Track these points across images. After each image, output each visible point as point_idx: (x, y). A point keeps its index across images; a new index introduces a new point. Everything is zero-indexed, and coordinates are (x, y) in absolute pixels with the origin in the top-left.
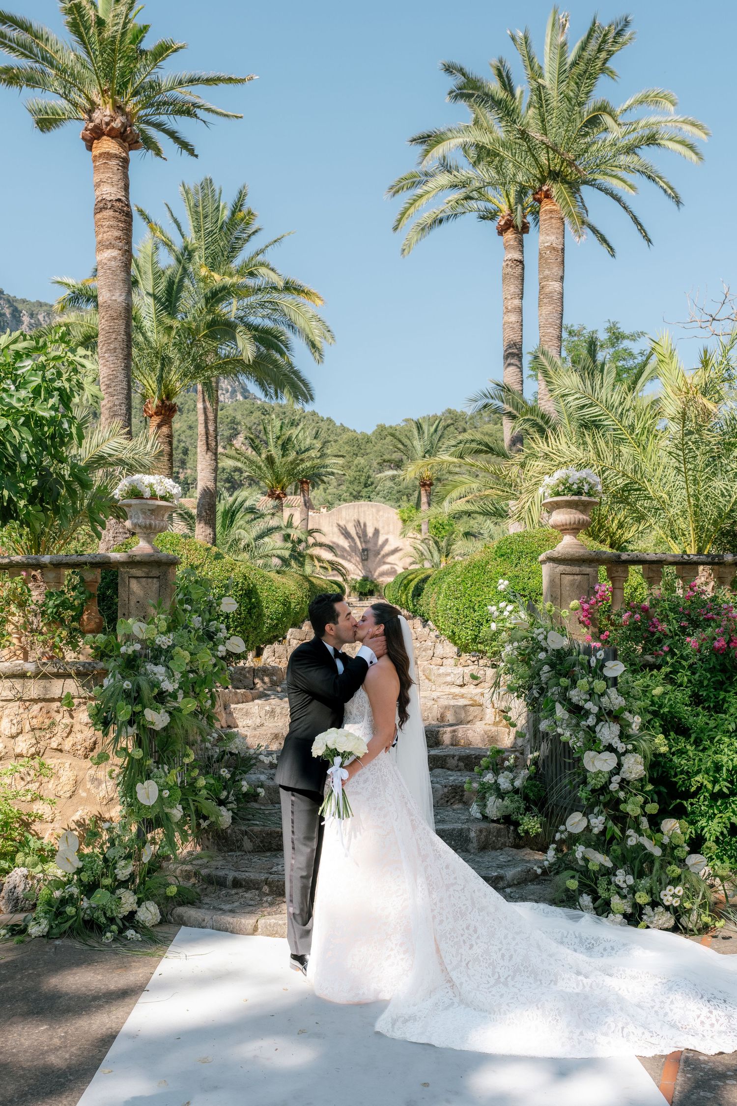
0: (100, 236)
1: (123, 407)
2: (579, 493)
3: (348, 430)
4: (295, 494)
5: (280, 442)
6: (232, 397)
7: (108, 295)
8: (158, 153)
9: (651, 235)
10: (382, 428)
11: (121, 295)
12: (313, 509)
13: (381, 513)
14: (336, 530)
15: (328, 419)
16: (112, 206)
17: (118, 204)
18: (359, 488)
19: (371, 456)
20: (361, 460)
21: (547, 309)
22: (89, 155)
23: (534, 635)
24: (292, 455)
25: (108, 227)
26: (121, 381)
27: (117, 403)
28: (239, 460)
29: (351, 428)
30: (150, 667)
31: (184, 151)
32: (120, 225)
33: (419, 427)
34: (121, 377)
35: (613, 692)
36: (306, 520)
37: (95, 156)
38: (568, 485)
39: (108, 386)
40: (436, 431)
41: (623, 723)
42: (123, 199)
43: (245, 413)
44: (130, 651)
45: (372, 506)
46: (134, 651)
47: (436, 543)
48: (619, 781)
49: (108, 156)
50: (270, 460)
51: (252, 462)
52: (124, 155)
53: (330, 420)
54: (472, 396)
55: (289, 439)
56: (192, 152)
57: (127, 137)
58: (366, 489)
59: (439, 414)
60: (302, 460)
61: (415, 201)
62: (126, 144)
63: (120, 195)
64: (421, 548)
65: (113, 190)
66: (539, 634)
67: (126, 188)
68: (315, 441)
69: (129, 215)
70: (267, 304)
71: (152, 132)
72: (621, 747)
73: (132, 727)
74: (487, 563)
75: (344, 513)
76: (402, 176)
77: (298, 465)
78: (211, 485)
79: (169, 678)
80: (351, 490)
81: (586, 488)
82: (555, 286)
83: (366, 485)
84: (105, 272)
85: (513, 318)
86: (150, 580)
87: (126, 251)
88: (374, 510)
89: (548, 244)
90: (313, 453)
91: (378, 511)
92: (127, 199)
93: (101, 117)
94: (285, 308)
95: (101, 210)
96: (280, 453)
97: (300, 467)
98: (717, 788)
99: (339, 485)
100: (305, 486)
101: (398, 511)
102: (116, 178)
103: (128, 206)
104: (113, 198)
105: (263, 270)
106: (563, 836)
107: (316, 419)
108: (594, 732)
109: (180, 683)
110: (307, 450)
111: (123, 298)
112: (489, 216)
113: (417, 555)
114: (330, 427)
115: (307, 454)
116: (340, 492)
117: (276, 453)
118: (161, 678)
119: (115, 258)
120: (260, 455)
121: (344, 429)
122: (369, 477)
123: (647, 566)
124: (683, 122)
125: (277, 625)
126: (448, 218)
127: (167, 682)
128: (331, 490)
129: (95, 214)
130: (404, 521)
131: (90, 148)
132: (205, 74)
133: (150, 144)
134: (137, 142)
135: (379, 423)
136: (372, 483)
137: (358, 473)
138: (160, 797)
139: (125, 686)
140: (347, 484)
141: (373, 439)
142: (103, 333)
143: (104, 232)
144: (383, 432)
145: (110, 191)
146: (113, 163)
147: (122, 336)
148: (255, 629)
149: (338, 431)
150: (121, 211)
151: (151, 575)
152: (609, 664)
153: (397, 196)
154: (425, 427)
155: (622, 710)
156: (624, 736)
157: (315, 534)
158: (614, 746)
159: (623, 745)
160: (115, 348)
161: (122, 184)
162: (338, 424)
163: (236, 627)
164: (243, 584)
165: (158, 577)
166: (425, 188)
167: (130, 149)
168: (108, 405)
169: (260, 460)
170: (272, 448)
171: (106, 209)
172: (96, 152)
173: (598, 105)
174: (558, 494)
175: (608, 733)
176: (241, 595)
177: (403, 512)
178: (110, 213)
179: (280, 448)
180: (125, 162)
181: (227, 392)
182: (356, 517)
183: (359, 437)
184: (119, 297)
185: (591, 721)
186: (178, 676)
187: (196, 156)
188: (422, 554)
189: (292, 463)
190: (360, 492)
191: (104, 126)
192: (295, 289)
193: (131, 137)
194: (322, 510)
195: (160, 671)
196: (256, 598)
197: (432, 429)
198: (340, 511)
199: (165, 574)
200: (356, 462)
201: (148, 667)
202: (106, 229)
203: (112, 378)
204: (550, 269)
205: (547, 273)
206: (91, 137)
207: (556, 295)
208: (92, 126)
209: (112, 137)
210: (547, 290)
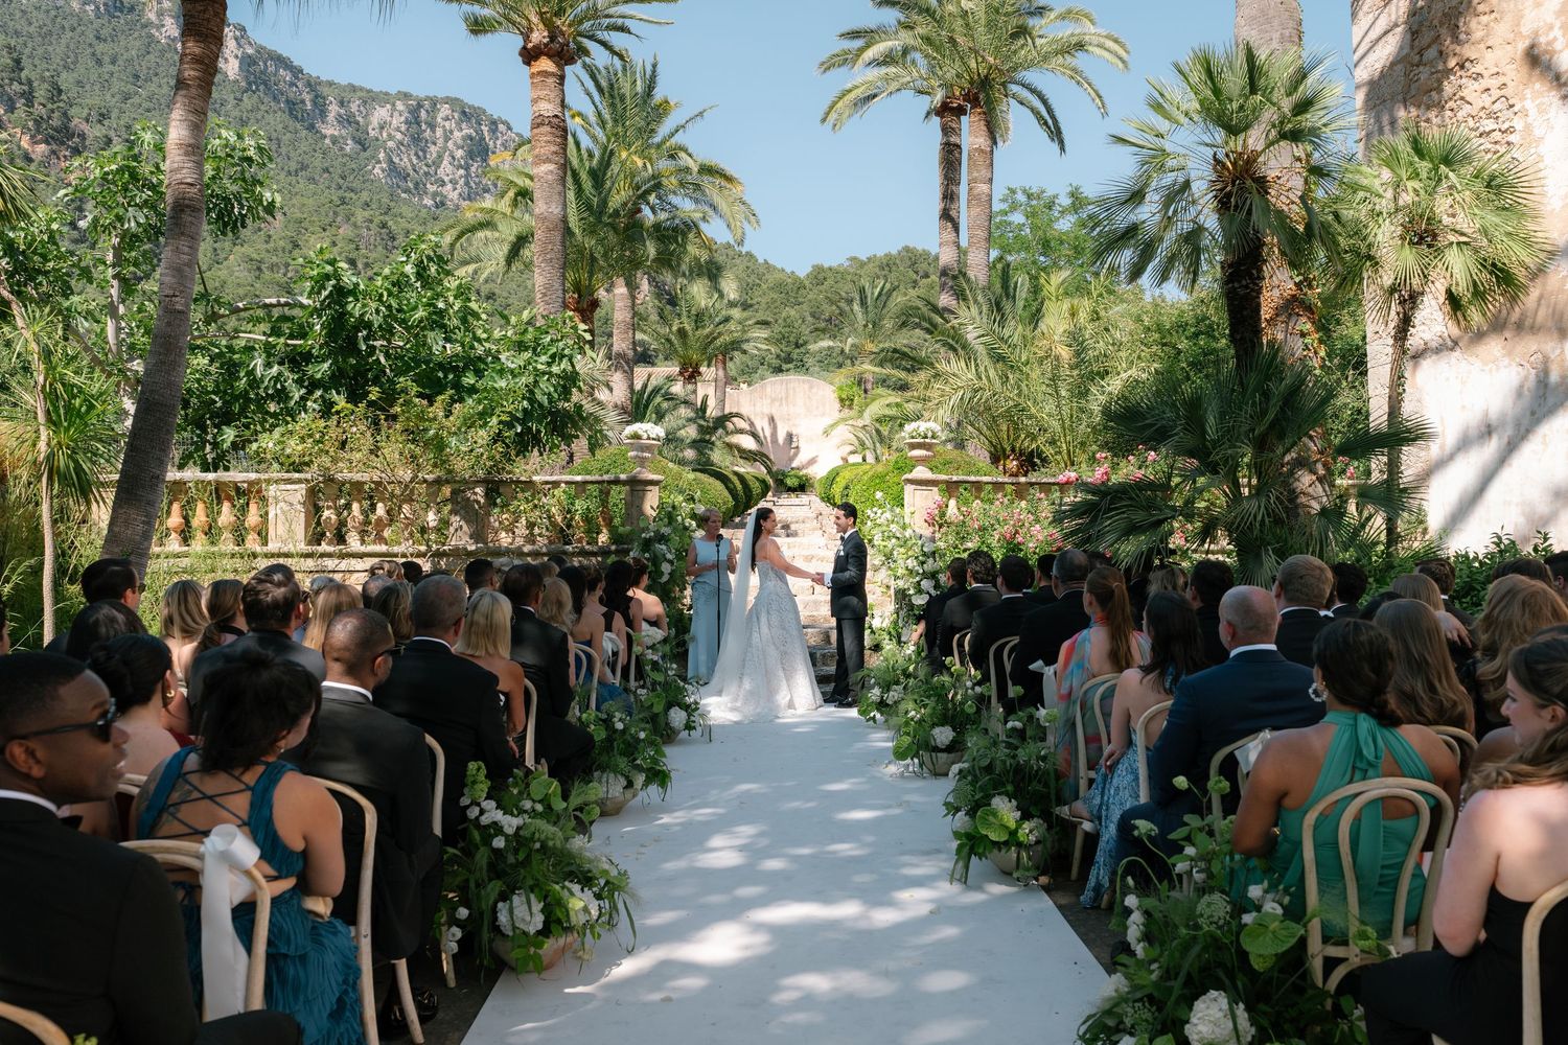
0: (539, 150)
2: (925, 437)
3: (775, 268)
5: (695, 313)
7: (544, 206)
10: (818, 269)
11: (557, 207)
12: (731, 384)
13: (814, 390)
15: (747, 254)
16: (549, 122)
17: (556, 120)
18: (788, 349)
19: (805, 306)
20: (791, 312)
21: (976, 211)
22: (527, 72)
24: (709, 327)
25: (546, 142)
29: (779, 267)
31: (614, 56)
32: (556, 140)
34: (557, 286)
36: (722, 402)
37: (533, 73)
39: (545, 295)
42: (560, 113)
45: (804, 381)
47: (878, 431)
49: (545, 73)
50: (682, 333)
52: (560, 71)
57: (564, 54)
58: (798, 351)
59: (894, 252)
60: (721, 335)
61: (844, 95)
62: (563, 61)
63: (557, 110)
64: (861, 436)
65: (551, 106)
67: (562, 104)
69: (564, 128)
71: (586, 42)
75: (769, 389)
76: (835, 52)
77: (715, 338)
80: (778, 351)
82: (984, 188)
83: (797, 346)
84: (540, 184)
86: (645, 492)
87: (561, 164)
88: (806, 386)
90: (732, 326)
92: (563, 113)
93: (540, 38)
94: (707, 190)
95: (539, 125)
96: (695, 325)
101: (835, 387)
102: (552, 95)
103: (563, 120)
104: (550, 114)
105: (682, 155)
107: (731, 253)
111: (559, 209)
113: (856, 443)
117: (689, 325)
119: (550, 171)
120: (670, 326)
122: (801, 334)
124: (1106, 37)
129: (532, 129)
130: (842, 400)
131: (528, 64)
133: (582, 52)
134: (573, 56)
137: (787, 329)
141: (807, 283)
143: (542, 147)
144: (819, 275)
145: (548, 108)
146: (551, 80)
150: (557, 126)
151: (646, 489)
153: (828, 73)
154: (868, 290)
157: (735, 420)
161: (558, 100)
162: (761, 261)
165: (651, 491)
167: (566, 65)
169: (671, 333)
170: (684, 319)
171: (544, 124)
172: (535, 69)
174: (913, 437)
177: (841, 389)
178: (548, 129)
179: (694, 320)
180: (562, 78)
182: (783, 394)
183: (789, 280)
188: (863, 443)
189: (707, 336)
190: (789, 354)
191: (542, 47)
192: (717, 173)
193: (567, 53)
194: (741, 385)
197: (876, 294)
198: (762, 388)
199: (655, 488)
200: (784, 314)
202: (545, 144)
203: (548, 287)
204: (978, 171)
205: (975, 174)
206: (529, 55)
207: (984, 198)
208: (530, 45)
209: (550, 57)
210: (976, 192)
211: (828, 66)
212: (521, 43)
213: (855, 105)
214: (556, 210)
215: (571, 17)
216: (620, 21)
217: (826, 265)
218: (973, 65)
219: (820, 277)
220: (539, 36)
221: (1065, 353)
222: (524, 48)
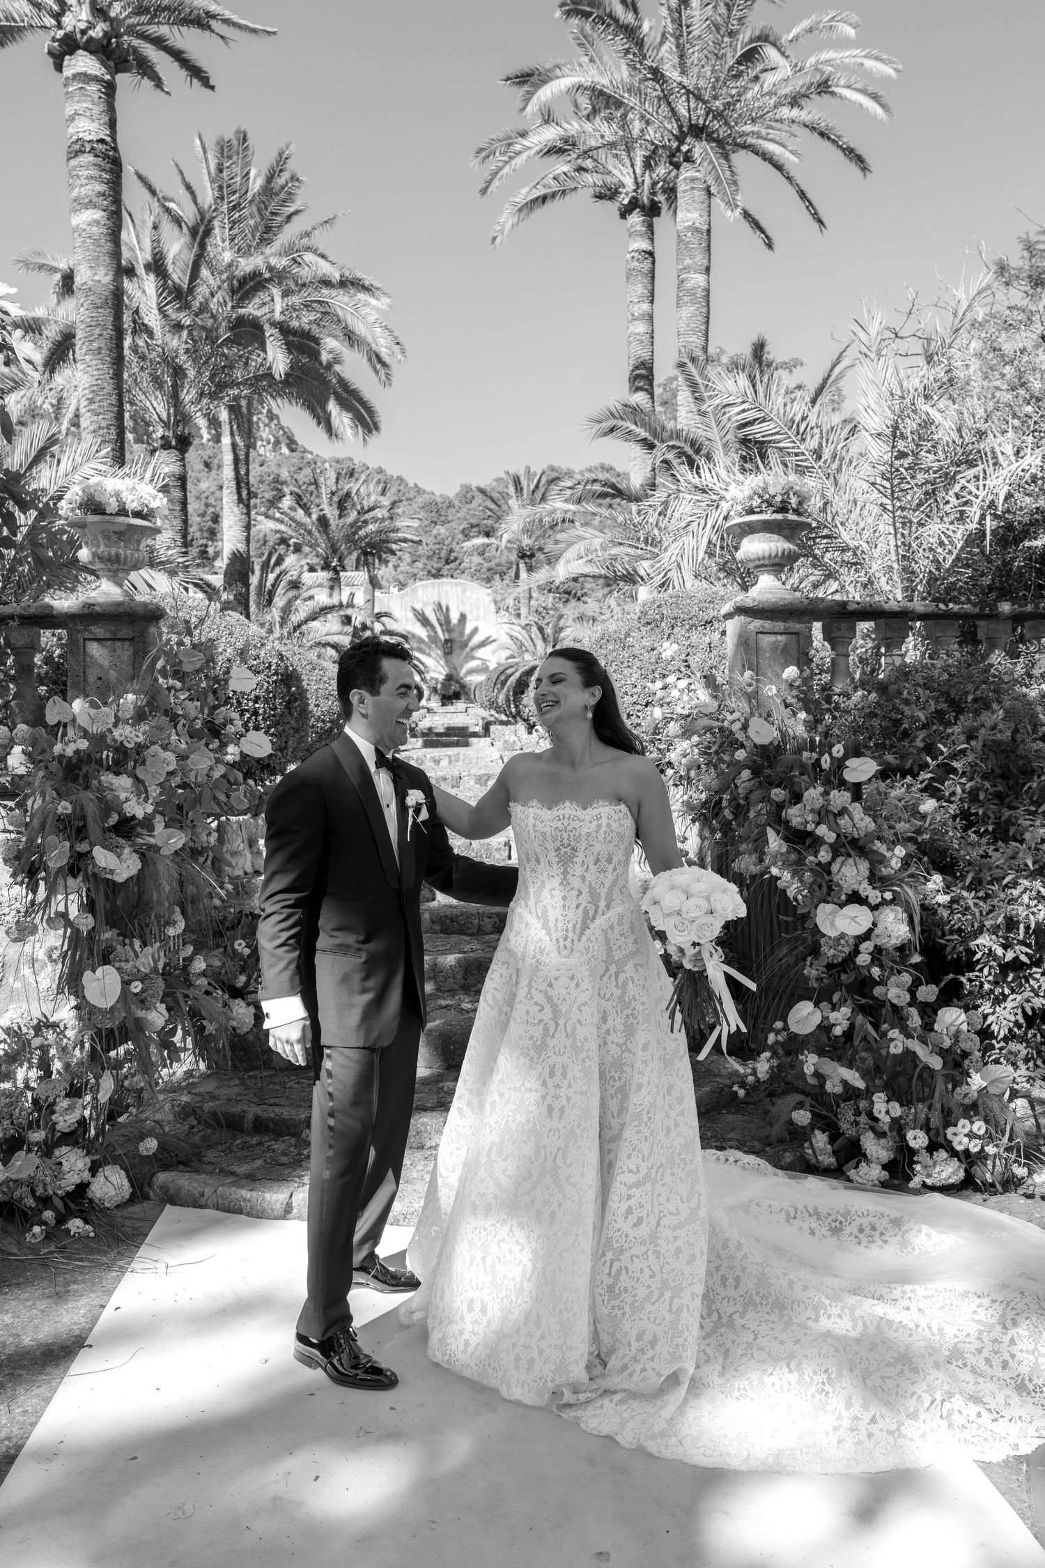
0: (76, 190)
1: (113, 430)
2: (783, 509)
3: (424, 492)
4: (357, 569)
5: (336, 499)
6: (274, 450)
7: (89, 273)
8: (159, 84)
9: (823, 215)
10: (467, 489)
11: (106, 274)
12: (380, 588)
13: (468, 594)
14: (410, 615)
15: (398, 478)
16: (92, 148)
17: (100, 146)
18: (440, 565)
19: (453, 524)
20: (442, 530)
22: (59, 78)
23: (726, 723)
24: (353, 515)
25: (87, 178)
26: (109, 394)
27: (104, 424)
28: (282, 522)
29: (428, 490)
30: (107, 778)
31: (195, 81)
32: (104, 175)
33: (517, 482)
34: (109, 388)
35: (857, 809)
36: (371, 601)
37: (67, 78)
38: (766, 497)
39: (91, 401)
40: (537, 486)
41: (876, 857)
42: (108, 139)
43: (293, 469)
44: (70, 751)
45: (456, 585)
46: (77, 752)
47: (541, 629)
48: (871, 949)
49: (85, 78)
50: (323, 522)
51: (300, 524)
52: (108, 77)
53: (401, 480)
54: (595, 415)
55: (348, 495)
56: (206, 82)
57: (113, 51)
58: (449, 566)
60: (366, 522)
62: (112, 64)
63: (104, 134)
64: (520, 637)
65: (93, 126)
66: (734, 721)
67: (112, 124)
68: (381, 498)
69: (116, 162)
70: (315, 305)
71: (150, 51)
72: (874, 896)
73: (75, 877)
74: (628, 635)
75: (420, 593)
77: (360, 528)
78: (241, 547)
79: (139, 795)
80: (429, 567)
81: (794, 501)
83: (448, 562)
84: (84, 242)
85: (641, 328)
86: (119, 644)
87: (113, 212)
88: (459, 589)
89: (690, 223)
90: (379, 513)
91: (464, 591)
92: (114, 140)
93: (73, 22)
94: (339, 310)
95: (77, 154)
96: (337, 512)
97: (362, 533)
98: (1010, 956)
99: (414, 562)
100: (370, 559)
101: (489, 591)
102: (97, 110)
103: (115, 149)
104: (94, 137)
106: (779, 1038)
108: (829, 873)
109: (157, 804)
110: (371, 509)
111: (109, 278)
112: (608, 194)
113: (515, 647)
114: (401, 488)
115: (372, 514)
116: (415, 571)
117: (331, 512)
118: (123, 796)
119: (97, 222)
120: (309, 515)
121: (419, 491)
122: (451, 551)
123: (882, 621)
125: (331, 729)
126: (554, 195)
127: (133, 802)
128: (404, 567)
130: (497, 603)
131: (59, 67)
133: (146, 69)
134: (128, 61)
135: (464, 482)
136: (456, 559)
137: (437, 547)
138: (125, 994)
139: (60, 810)
140: (424, 560)
141: (457, 503)
142: (83, 326)
143: (82, 185)
144: (467, 495)
145: (89, 128)
146: (93, 88)
147: (109, 332)
148: (297, 731)
149: (412, 494)
150: (105, 157)
151: (120, 635)
152: (852, 763)
154: (524, 482)
155: (871, 837)
156: (875, 879)
157: (384, 619)
158: (863, 894)
159: (877, 892)
160: (100, 348)
161: (105, 119)
162: (411, 484)
163: (269, 727)
164: (278, 665)
165: (132, 640)
166: (525, 143)
167: (118, 71)
168: (91, 428)
169: (310, 522)
170: (325, 506)
171: (84, 152)
172: (68, 72)
173: (757, 33)
174: (751, 511)
175: (852, 874)
176: (275, 682)
177: (495, 593)
178: (89, 158)
179: (335, 506)
180: (110, 90)
181: (269, 443)
182: (436, 599)
183: (439, 500)
184: (104, 276)
185: (824, 855)
186: (154, 792)
187: (212, 88)
188: (522, 644)
189: (352, 525)
190: (439, 570)
191: (79, 36)
192: (352, 283)
193: (118, 52)
194: (392, 589)
195: (122, 785)
196: (298, 688)
197: (532, 487)
198: (415, 591)
199: (143, 633)
200: (435, 532)
201: (102, 778)
202: (84, 181)
203: (96, 390)
204: (691, 257)
205: (688, 261)
206: (61, 51)
207: (700, 293)
208: (61, 35)
209: (91, 51)
210: (688, 285)
213: (520, 210)
217: (474, 485)
218: (683, 111)
219: (469, 496)
220: (77, 19)
222: (55, 41)
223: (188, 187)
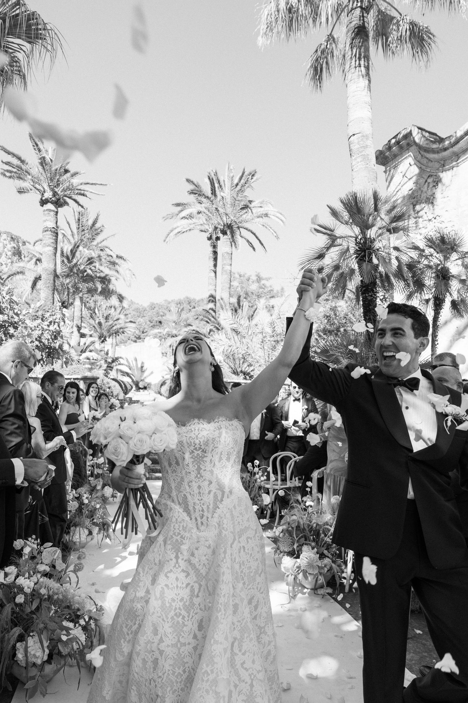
0: (46, 242)
8: (69, 207)
16: (50, 230)
17: (53, 230)
21: (225, 276)
24: (110, 322)
25: (49, 238)
32: (53, 237)
36: (114, 352)
37: (44, 210)
49: (49, 210)
50: (100, 324)
52: (56, 210)
57: (58, 203)
60: (115, 324)
62: (57, 206)
63: (54, 226)
67: (57, 223)
69: (57, 234)
71: (68, 200)
76: (168, 213)
77: (113, 326)
82: (228, 268)
84: (46, 256)
87: (55, 247)
92: (57, 227)
95: (46, 231)
96: (105, 321)
102: (53, 219)
103: (57, 230)
104: (51, 227)
105: (108, 250)
119: (51, 250)
129: (43, 232)
131: (42, 206)
132: (91, 182)
133: (66, 203)
134: (62, 204)
142: (44, 275)
143: (47, 240)
145: (51, 225)
146: (52, 213)
150: (54, 232)
153: (165, 222)
161: (55, 222)
167: (59, 207)
171: (48, 231)
172: (45, 208)
178: (50, 233)
179: (104, 318)
180: (57, 212)
191: (49, 199)
192: (120, 258)
193: (60, 203)
204: (227, 261)
205: (225, 262)
206: (43, 202)
207: (229, 271)
208: (44, 198)
209: (52, 203)
210: (224, 269)
211: (165, 218)
212: (40, 197)
214: (52, 266)
215: (62, 188)
216: (82, 192)
217: (155, 303)
219: (153, 306)
220: (48, 195)
221: (269, 330)
222: (41, 199)
223: (68, 223)
